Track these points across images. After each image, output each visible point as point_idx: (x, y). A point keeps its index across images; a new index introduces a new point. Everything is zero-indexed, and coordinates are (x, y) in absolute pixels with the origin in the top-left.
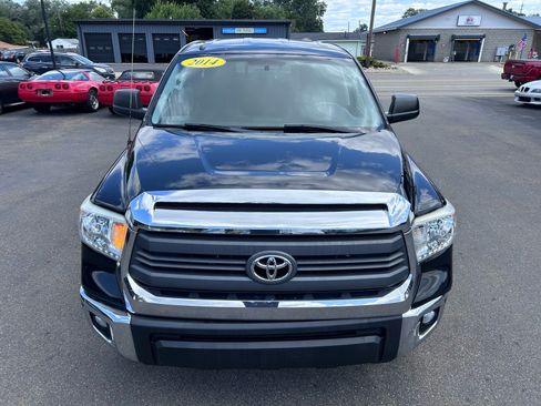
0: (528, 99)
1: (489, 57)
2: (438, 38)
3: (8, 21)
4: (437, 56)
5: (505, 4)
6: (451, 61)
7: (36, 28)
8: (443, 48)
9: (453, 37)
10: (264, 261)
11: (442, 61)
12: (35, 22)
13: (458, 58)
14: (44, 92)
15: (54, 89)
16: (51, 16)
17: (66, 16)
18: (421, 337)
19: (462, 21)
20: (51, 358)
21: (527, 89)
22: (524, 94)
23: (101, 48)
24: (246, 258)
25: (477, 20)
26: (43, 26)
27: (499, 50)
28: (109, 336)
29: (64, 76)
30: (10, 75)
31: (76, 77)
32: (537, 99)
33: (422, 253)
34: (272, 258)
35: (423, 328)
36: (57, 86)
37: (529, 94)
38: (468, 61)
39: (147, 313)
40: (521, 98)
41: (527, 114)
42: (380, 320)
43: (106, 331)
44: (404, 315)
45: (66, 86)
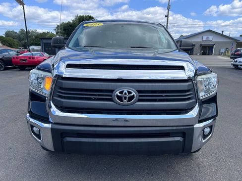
0: (237, 65)
1: (217, 53)
2: (194, 45)
3: (12, 39)
4: (194, 53)
5: (223, 32)
6: (201, 55)
7: (23, 42)
8: (197, 49)
9: (201, 45)
10: (121, 93)
11: (197, 55)
12: (23, 39)
13: (204, 54)
14: (24, 60)
15: (28, 59)
16: (30, 37)
17: (36, 37)
18: (204, 141)
19: (205, 38)
20: (10, 159)
21: (236, 61)
22: (235, 63)
23: (50, 49)
24: (112, 91)
25: (211, 38)
26: (27, 41)
27: (221, 50)
28: (39, 138)
29: (33, 54)
30: (9, 54)
31: (38, 55)
32: (241, 65)
33: (202, 95)
34: (125, 91)
35: (204, 136)
36: (29, 58)
37: (237, 63)
38: (208, 55)
39: (60, 122)
40: (234, 65)
41: (237, 71)
42: (182, 128)
43: (38, 136)
44: (194, 126)
45: (33, 58)
